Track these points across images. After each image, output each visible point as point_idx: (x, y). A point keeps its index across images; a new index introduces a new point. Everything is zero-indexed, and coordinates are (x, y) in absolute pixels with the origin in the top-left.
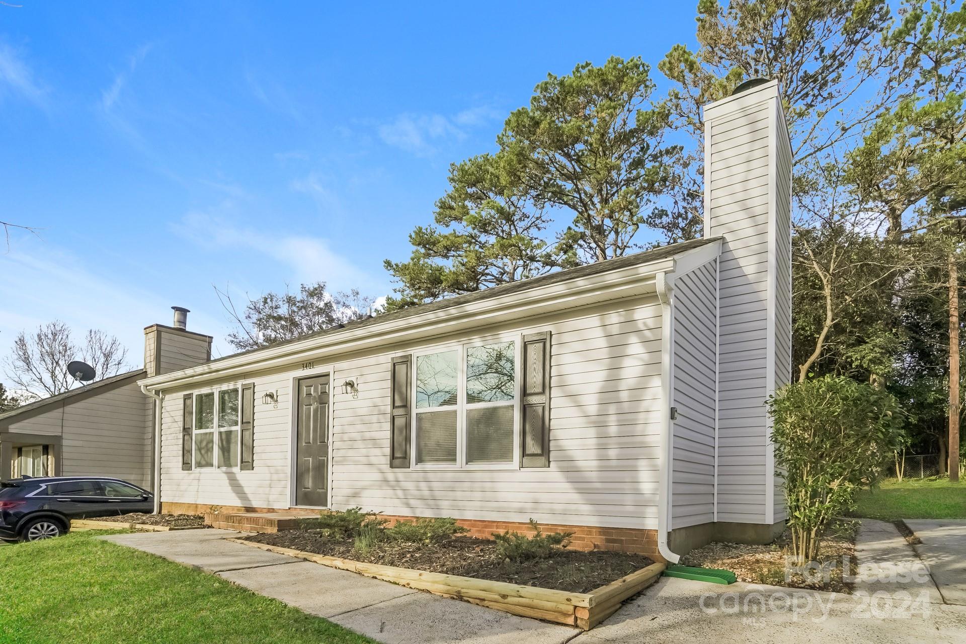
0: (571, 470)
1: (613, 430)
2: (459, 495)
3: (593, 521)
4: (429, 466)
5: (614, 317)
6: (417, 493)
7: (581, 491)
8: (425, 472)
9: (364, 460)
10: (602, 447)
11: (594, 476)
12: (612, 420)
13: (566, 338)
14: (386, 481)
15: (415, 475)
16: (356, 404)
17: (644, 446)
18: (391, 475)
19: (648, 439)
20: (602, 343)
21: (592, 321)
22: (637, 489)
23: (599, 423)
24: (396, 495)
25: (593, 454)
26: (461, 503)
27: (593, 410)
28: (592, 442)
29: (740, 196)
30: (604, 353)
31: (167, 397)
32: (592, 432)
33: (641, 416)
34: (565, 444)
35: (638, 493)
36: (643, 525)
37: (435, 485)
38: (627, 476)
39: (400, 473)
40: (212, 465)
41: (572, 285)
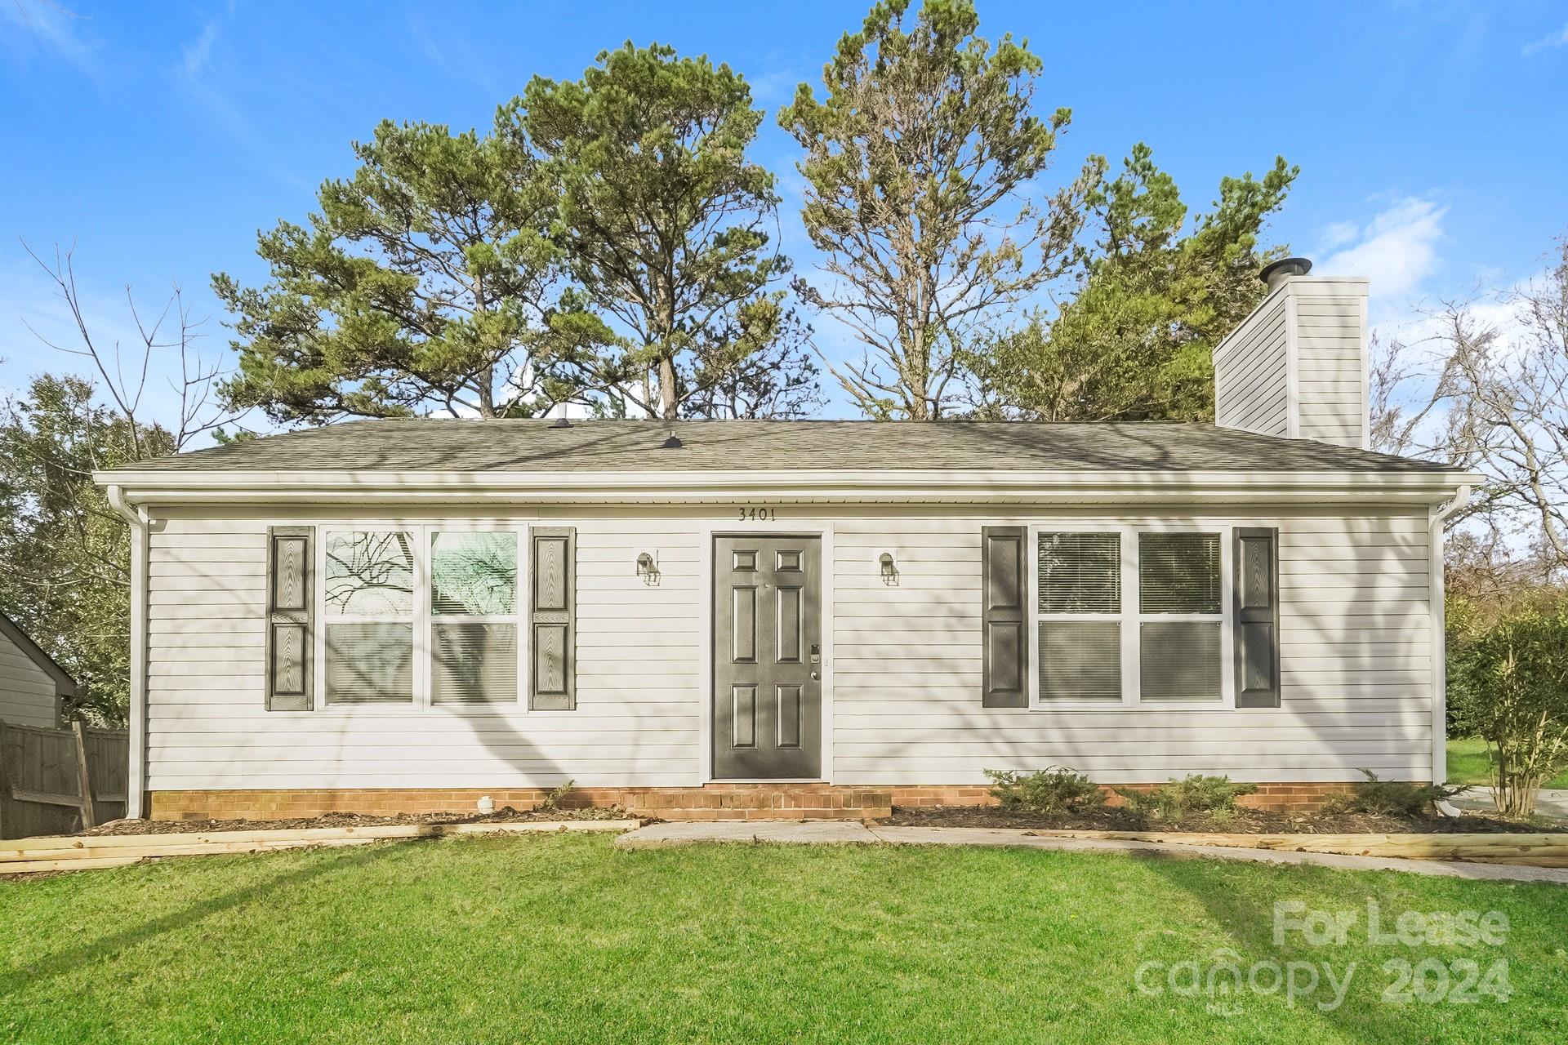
0: (1308, 709)
1: (1366, 662)
2: (1128, 748)
3: (1345, 776)
4: (1066, 704)
5: (1364, 524)
6: (1043, 747)
7: (1326, 739)
8: (1057, 713)
9: (918, 693)
10: (1351, 683)
11: (1341, 719)
12: (1365, 650)
13: (1297, 539)
14: (970, 728)
15: (1034, 719)
16: (893, 594)
17: (1410, 683)
18: (981, 718)
19: (1413, 674)
20: (1349, 553)
21: (1335, 523)
22: (1402, 734)
23: (1347, 651)
24: (995, 750)
25: (1340, 692)
26: (1129, 761)
27: (1338, 635)
28: (1339, 677)
29: (1331, 398)
30: (1351, 567)
31: (174, 525)
32: (1338, 664)
33: (1403, 647)
34: (1303, 677)
35: (1401, 738)
36: (1409, 776)
37: (1080, 734)
38: (1388, 719)
39: (1003, 716)
40: (408, 698)
41: (1359, 478)
